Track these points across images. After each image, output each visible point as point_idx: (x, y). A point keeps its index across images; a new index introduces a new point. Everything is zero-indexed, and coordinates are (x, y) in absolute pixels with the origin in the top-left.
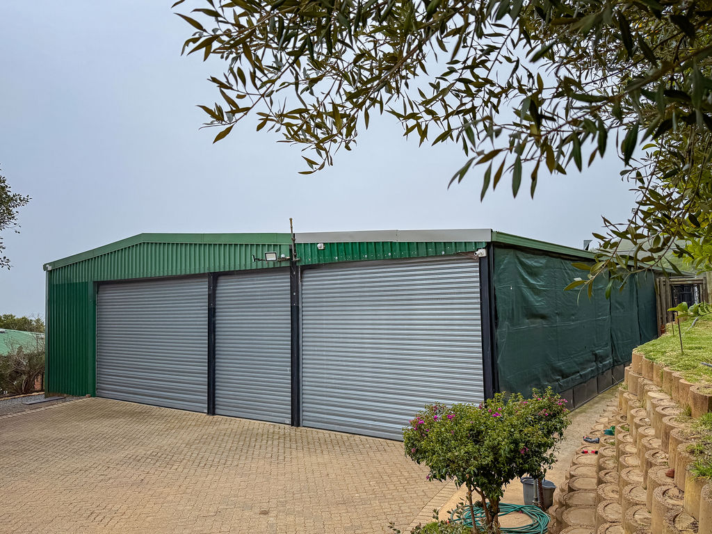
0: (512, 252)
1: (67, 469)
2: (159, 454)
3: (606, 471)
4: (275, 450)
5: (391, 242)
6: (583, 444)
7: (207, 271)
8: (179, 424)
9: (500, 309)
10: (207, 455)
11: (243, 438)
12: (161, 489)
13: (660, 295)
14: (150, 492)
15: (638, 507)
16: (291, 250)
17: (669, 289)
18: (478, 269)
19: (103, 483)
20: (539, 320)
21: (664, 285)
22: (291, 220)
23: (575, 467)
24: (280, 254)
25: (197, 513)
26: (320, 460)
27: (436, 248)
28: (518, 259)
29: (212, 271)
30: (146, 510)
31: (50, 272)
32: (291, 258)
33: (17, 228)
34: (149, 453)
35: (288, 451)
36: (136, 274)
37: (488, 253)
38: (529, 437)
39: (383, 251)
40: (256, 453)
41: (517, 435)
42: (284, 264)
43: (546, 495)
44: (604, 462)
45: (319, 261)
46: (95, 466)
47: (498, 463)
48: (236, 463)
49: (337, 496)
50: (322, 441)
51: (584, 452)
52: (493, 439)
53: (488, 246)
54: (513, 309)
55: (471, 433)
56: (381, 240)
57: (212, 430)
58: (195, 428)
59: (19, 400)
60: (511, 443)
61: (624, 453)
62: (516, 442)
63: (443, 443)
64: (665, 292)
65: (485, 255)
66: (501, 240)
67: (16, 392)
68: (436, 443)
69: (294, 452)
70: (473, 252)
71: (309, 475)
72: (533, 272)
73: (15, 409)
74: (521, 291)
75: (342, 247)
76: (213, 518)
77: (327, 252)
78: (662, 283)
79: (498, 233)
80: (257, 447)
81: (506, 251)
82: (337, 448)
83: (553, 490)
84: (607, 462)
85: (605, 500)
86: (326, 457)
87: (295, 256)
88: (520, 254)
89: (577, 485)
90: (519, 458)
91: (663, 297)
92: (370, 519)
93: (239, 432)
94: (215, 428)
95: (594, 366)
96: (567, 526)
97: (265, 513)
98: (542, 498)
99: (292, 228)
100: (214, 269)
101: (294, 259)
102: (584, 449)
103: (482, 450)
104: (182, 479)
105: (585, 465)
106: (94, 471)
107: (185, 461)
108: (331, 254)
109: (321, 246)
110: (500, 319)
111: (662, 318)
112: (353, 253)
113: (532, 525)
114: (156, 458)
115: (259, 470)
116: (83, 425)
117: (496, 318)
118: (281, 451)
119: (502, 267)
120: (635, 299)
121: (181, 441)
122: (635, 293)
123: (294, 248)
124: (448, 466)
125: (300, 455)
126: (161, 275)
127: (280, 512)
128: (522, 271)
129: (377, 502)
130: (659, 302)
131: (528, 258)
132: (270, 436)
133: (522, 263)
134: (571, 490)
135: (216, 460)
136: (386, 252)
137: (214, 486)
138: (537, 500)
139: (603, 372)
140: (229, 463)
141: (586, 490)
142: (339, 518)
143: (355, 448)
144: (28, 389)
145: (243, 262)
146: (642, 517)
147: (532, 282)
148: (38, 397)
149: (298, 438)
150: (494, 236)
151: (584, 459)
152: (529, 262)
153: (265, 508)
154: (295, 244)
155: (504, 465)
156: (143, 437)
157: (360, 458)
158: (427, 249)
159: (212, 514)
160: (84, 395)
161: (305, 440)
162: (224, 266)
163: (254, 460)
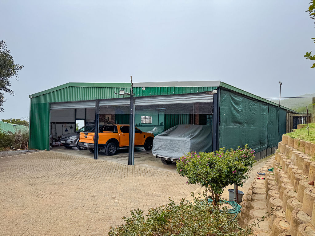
0: (228, 93)
1: (32, 177)
2: (72, 173)
3: (271, 185)
4: (121, 173)
5: (174, 87)
6: (257, 175)
7: (95, 99)
8: (81, 162)
9: (221, 117)
10: (91, 174)
11: (108, 168)
12: (70, 186)
13: (288, 121)
14: (66, 187)
15: (293, 199)
16: (131, 90)
17: (292, 118)
18: (213, 98)
19: (46, 183)
20: (238, 124)
21: (290, 116)
22: (131, 77)
23: (255, 184)
24: (126, 92)
25: (84, 197)
26: (140, 178)
27: (194, 89)
28: (231, 96)
29: (97, 99)
30: (62, 194)
31: (32, 99)
32: (131, 94)
33: (17, 78)
34: (67, 172)
35: (126, 174)
36: (66, 100)
37: (218, 92)
38: (237, 166)
39: (171, 91)
40: (113, 174)
41: (231, 164)
42: (128, 96)
43: (239, 197)
44: (270, 182)
45: (143, 95)
46: (44, 176)
47: (221, 177)
48: (103, 178)
49: (145, 193)
50: (141, 171)
51: (258, 178)
52: (219, 166)
53: (218, 88)
54: (227, 118)
55: (209, 163)
56: (170, 86)
57: (95, 165)
58: (88, 164)
59: (19, 151)
60: (228, 168)
61: (281, 177)
62: (230, 168)
63: (195, 167)
64: (290, 120)
65: (216, 93)
66: (224, 86)
67: (17, 148)
68: (192, 166)
69: (129, 175)
70: (211, 91)
71: (135, 184)
72: (237, 103)
73: (15, 154)
74: (231, 110)
75: (153, 89)
76: (91, 199)
77: (146, 91)
78: (289, 116)
79: (223, 83)
80: (113, 172)
81: (226, 92)
82: (147, 174)
83: (242, 195)
84: (271, 181)
85: (272, 196)
86: (142, 177)
87: (133, 93)
88: (232, 94)
89: (256, 191)
90: (231, 175)
91: (289, 121)
92: (160, 203)
93: (106, 166)
94: (97, 164)
95: (259, 147)
96: (253, 208)
97: (114, 198)
98: (238, 198)
99: (131, 80)
100: (98, 98)
101: (132, 94)
102: (259, 177)
103: (214, 171)
104: (80, 183)
105: (259, 183)
106: (43, 178)
107: (82, 176)
108: (148, 92)
109: (144, 89)
110: (221, 122)
111: (288, 130)
112: (157, 92)
113: (233, 209)
114: (70, 174)
115: (113, 181)
116: (42, 161)
117: (220, 121)
118: (123, 174)
119: (224, 99)
120: (278, 121)
121: (81, 169)
122: (278, 118)
123: (132, 89)
124: (197, 177)
125: (131, 176)
126: (77, 100)
127: (120, 198)
128: (232, 102)
129: (163, 196)
130: (287, 123)
131: (235, 96)
132: (119, 168)
133: (233, 99)
134: (253, 193)
135: (95, 176)
136: (172, 92)
137: (93, 186)
138: (235, 198)
139: (263, 150)
140: (100, 177)
141: (261, 193)
142: (146, 201)
143: (155, 174)
144: (22, 148)
145: (110, 95)
146: (296, 203)
147: (236, 107)
148: (26, 150)
149: (131, 169)
150: (221, 84)
151: (258, 181)
152: (235, 98)
153: (114, 196)
154: (132, 88)
155: (224, 178)
156: (65, 166)
157: (157, 178)
158: (190, 90)
159: (91, 197)
160: (44, 150)
161: (134, 171)
162: (102, 97)
163: (111, 177)
